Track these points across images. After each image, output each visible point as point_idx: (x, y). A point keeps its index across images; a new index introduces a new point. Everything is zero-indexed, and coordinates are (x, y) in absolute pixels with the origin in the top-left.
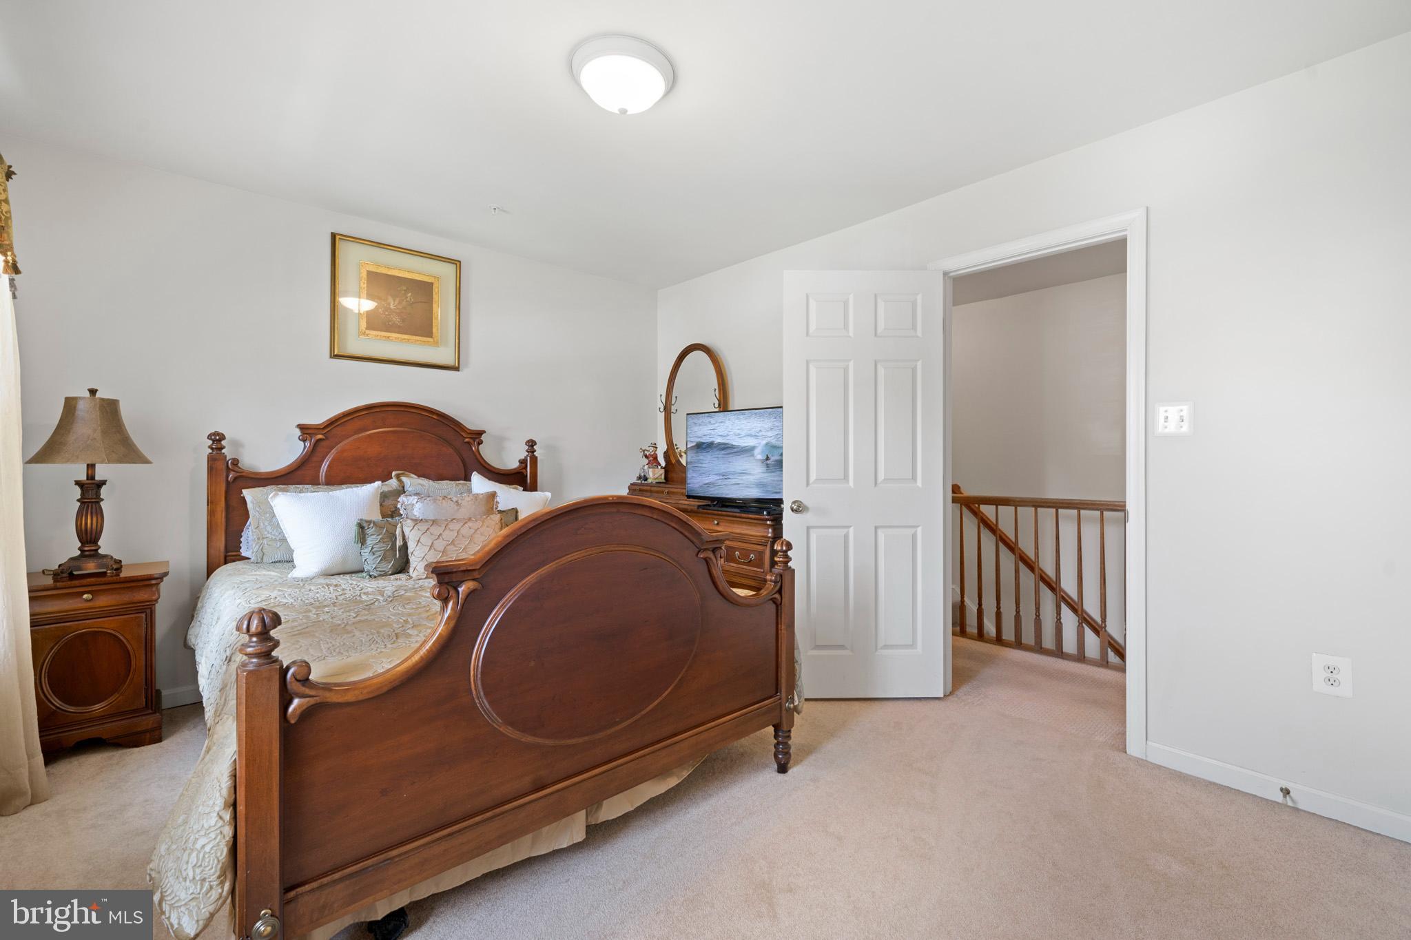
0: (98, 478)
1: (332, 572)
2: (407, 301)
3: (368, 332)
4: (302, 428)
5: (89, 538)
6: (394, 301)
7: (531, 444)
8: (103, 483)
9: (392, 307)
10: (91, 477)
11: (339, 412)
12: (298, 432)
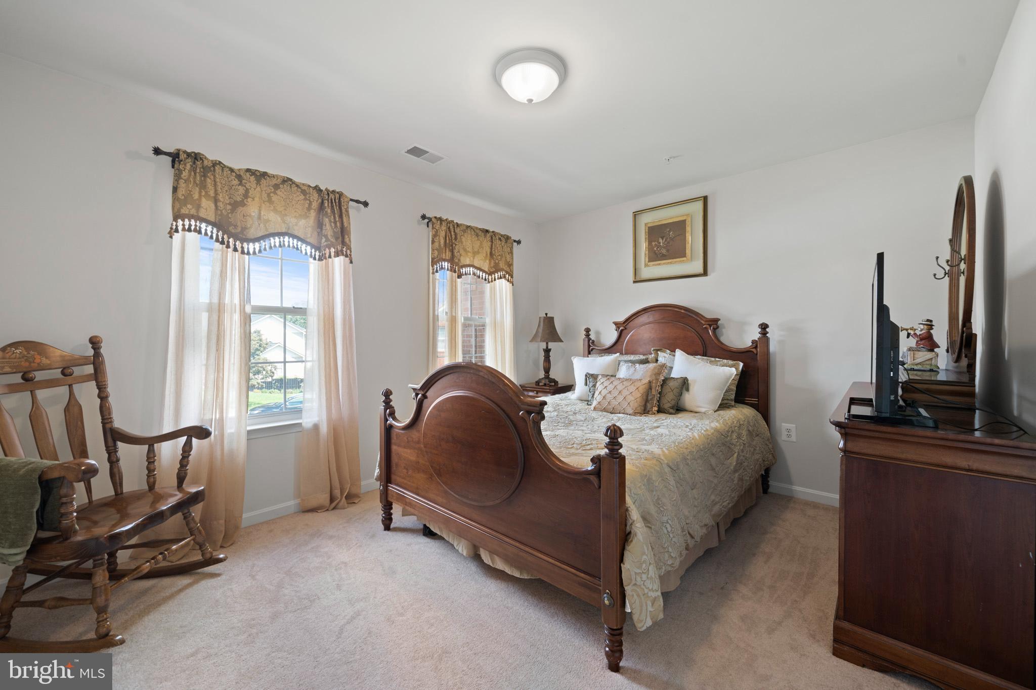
0: (549, 348)
1: (582, 399)
2: (670, 238)
3: (649, 264)
4: (616, 324)
5: (547, 370)
6: (663, 240)
7: (764, 327)
8: (550, 349)
9: (661, 244)
10: (547, 347)
11: (630, 314)
12: (614, 327)
